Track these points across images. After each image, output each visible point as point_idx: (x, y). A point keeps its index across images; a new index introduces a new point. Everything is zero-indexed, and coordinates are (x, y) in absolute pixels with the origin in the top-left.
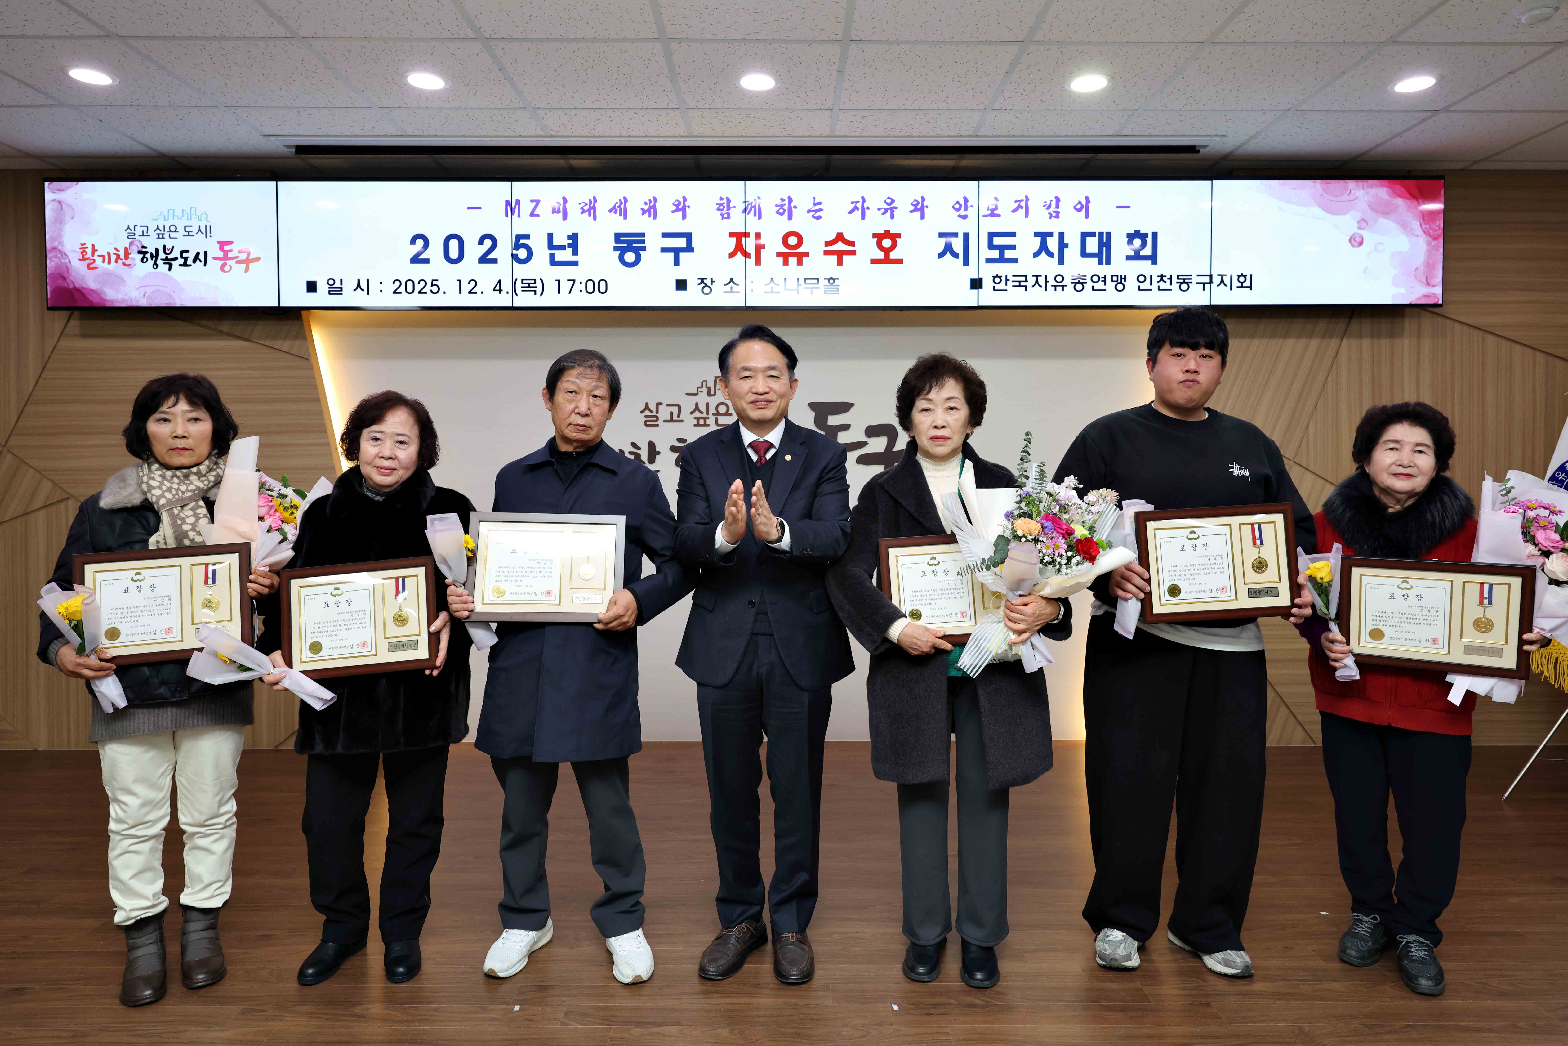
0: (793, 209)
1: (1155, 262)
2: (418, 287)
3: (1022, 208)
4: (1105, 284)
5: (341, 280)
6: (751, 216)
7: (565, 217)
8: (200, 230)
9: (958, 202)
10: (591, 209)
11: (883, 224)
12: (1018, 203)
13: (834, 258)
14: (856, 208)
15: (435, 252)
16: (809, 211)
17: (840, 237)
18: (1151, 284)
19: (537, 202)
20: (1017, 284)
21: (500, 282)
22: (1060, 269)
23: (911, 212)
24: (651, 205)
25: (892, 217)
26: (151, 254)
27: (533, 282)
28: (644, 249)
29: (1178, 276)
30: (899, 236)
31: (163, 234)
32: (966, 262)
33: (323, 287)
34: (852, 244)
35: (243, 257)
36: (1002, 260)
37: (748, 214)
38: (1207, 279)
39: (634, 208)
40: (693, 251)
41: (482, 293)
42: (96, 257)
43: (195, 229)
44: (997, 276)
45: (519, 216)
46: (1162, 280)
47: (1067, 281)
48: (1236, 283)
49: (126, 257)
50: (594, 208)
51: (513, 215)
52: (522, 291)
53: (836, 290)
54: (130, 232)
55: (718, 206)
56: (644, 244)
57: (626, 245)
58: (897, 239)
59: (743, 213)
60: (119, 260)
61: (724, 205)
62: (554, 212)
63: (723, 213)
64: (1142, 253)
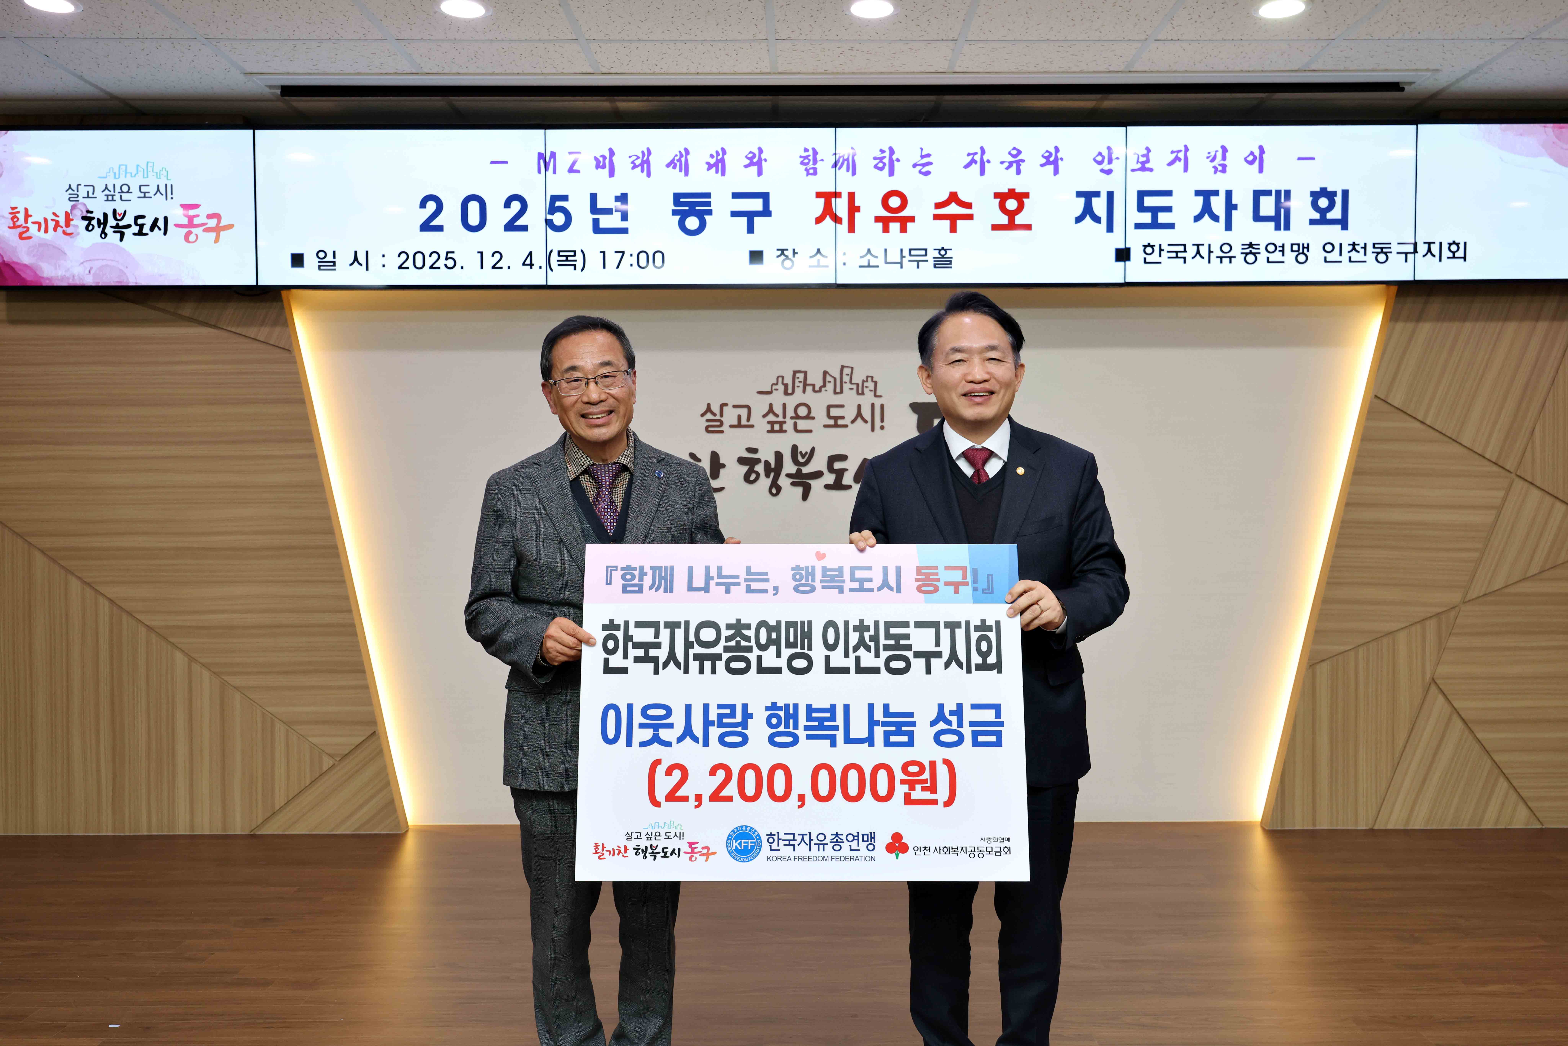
0: (896, 163)
1: (1345, 227)
2: (429, 261)
3: (1180, 160)
4: (1283, 255)
5: (334, 252)
6: (842, 172)
7: (612, 174)
8: (158, 190)
9: (1100, 154)
10: (644, 163)
11: (1007, 181)
12: (1175, 154)
13: (947, 223)
14: (973, 161)
15: (450, 217)
16: (915, 166)
17: (954, 197)
18: (1341, 254)
19: (578, 154)
20: (1174, 255)
21: (530, 254)
22: (1228, 237)
23: (1042, 165)
24: (719, 157)
25: (1018, 172)
26: (99, 220)
27: (572, 254)
28: (710, 212)
29: (1374, 244)
30: (1027, 195)
31: (113, 196)
32: (1110, 228)
33: (311, 261)
34: (969, 206)
35: (213, 223)
36: (1155, 225)
37: (840, 169)
38: (1410, 248)
39: (698, 162)
40: (771, 216)
41: (509, 268)
42: (29, 225)
43: (152, 190)
44: (1149, 245)
45: (555, 172)
46: (1354, 249)
47: (1237, 251)
48: (1446, 253)
49: (68, 224)
50: (648, 162)
51: (547, 172)
52: (559, 265)
53: (949, 263)
54: (72, 192)
55: (802, 159)
56: (710, 206)
57: (687, 208)
58: (1025, 200)
59: (832, 167)
60: (59, 228)
61: (809, 158)
62: (598, 167)
63: (808, 168)
64: (1330, 216)
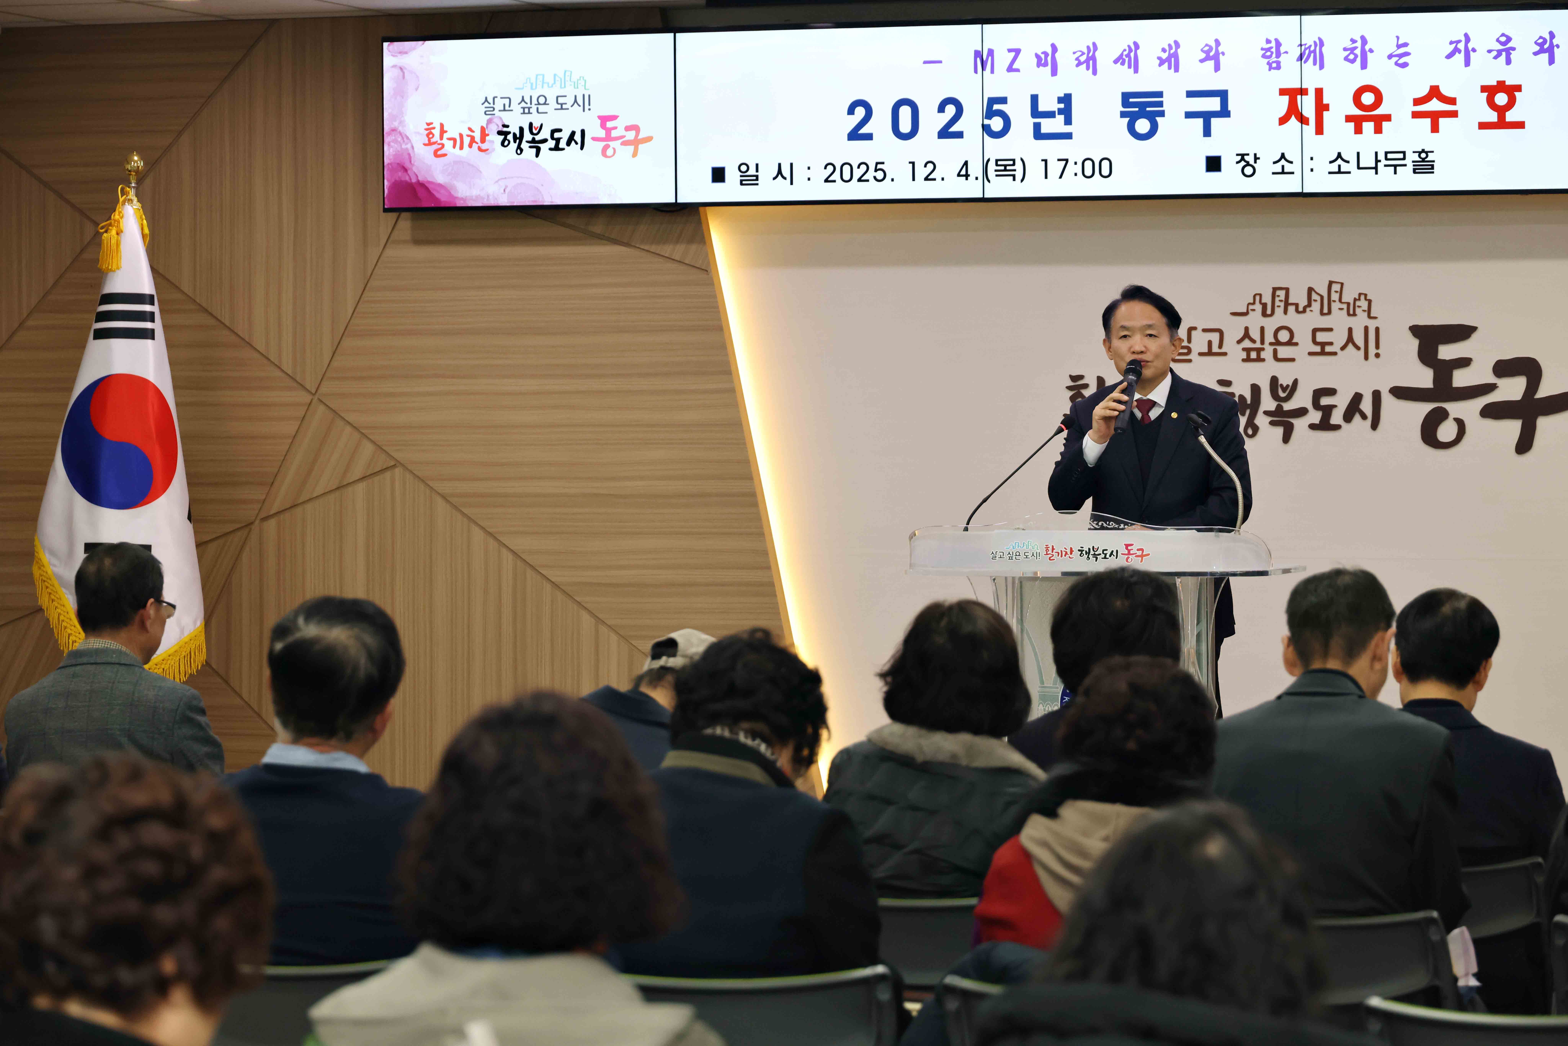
0: (1368, 53)
2: (857, 173)
5: (757, 165)
6: (1309, 66)
7: (1054, 72)
8: (576, 101)
10: (1089, 60)
11: (1496, 72)
13: (1428, 121)
14: (1456, 50)
15: (880, 124)
16: (1390, 57)
17: (1435, 92)
19: (1017, 52)
21: (966, 163)
23: (1536, 54)
24: (1172, 52)
25: (1508, 62)
26: (515, 135)
27: (1011, 162)
28: (1162, 114)
30: (1518, 88)
31: (529, 108)
33: (733, 176)
34: (1452, 101)
35: (631, 135)
37: (1305, 62)
39: (1148, 57)
40: (1229, 116)
41: (943, 179)
42: (445, 141)
43: (570, 100)
45: (992, 72)
49: (483, 140)
50: (1094, 59)
51: (984, 72)
52: (997, 176)
53: (1430, 167)
54: (488, 105)
55: (1264, 52)
56: (1162, 107)
57: (1137, 109)
58: (1516, 93)
59: (1297, 60)
60: (474, 144)
61: (1272, 50)
62: (1039, 64)
63: (1271, 62)
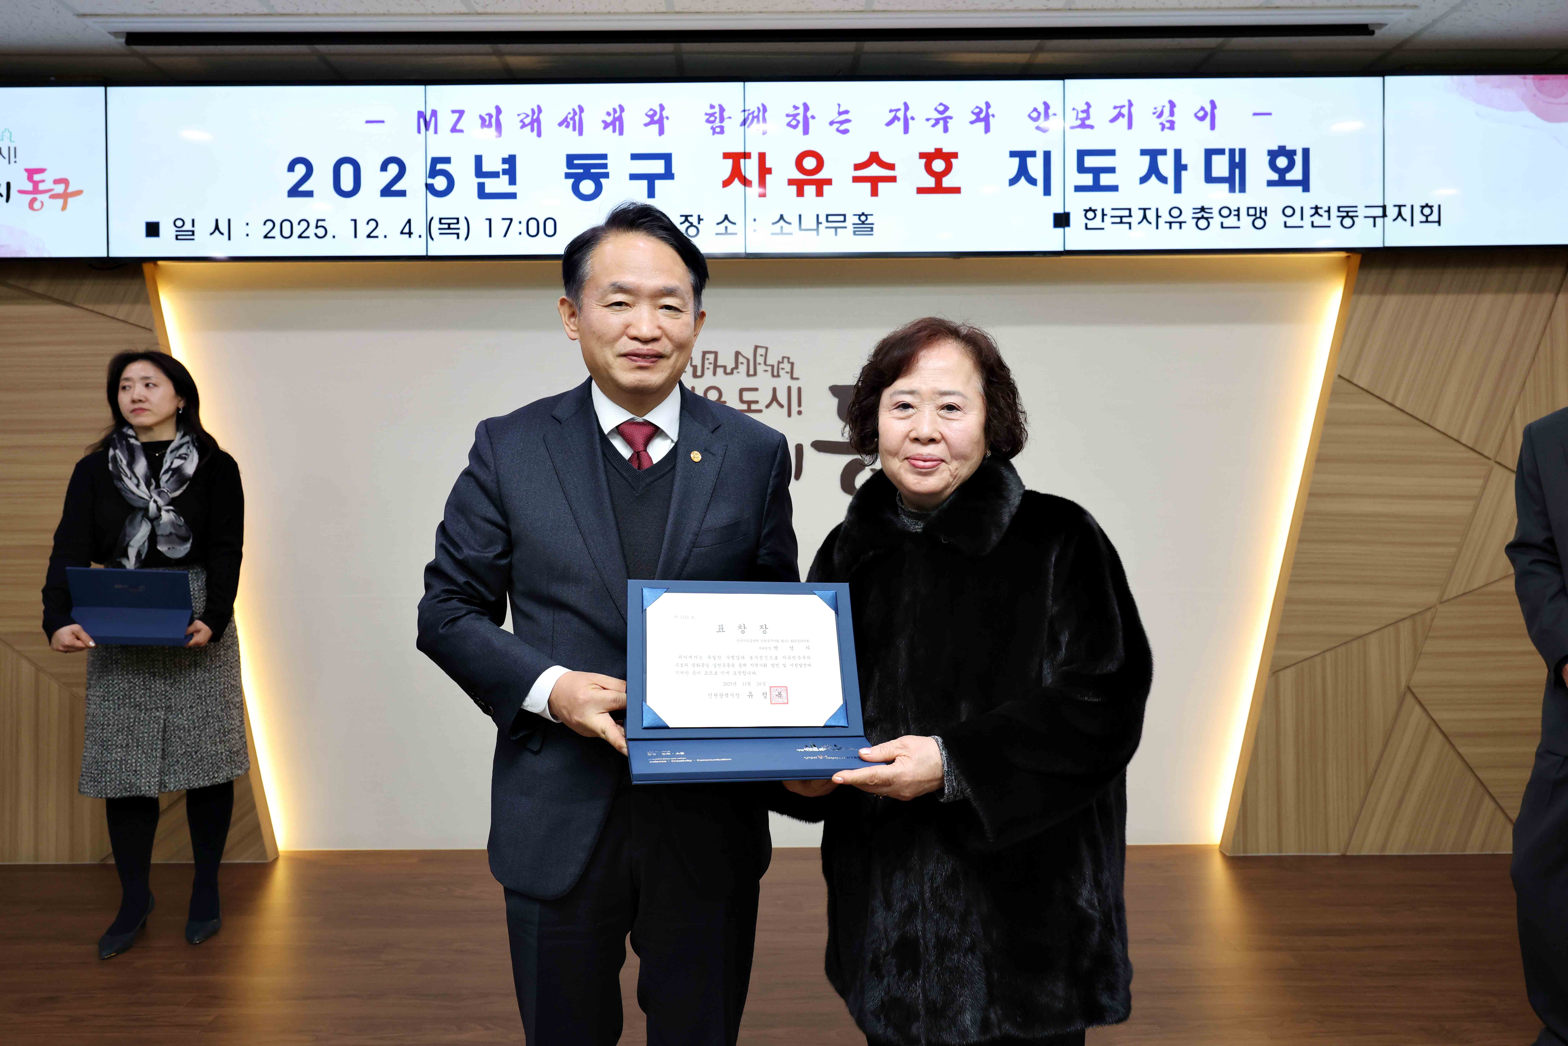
0: (811, 120)
1: (1306, 189)
2: (298, 230)
3: (1123, 116)
4: (1239, 220)
5: (193, 220)
6: (752, 130)
7: (498, 134)
9: (1035, 110)
10: (534, 122)
11: (933, 139)
12: (1118, 110)
13: (867, 186)
14: (896, 118)
15: (321, 182)
16: (832, 123)
17: (874, 158)
18: (1302, 219)
19: (461, 113)
20: (1118, 220)
21: (409, 221)
22: (1177, 200)
23: (972, 123)
24: (617, 115)
25: (946, 130)
27: (455, 221)
28: (606, 175)
29: (1339, 208)
30: (955, 155)
32: (1047, 191)
33: (167, 230)
34: (891, 167)
35: (60, 189)
36: (1096, 187)
37: (749, 127)
38: (1379, 212)
39: (593, 120)
40: (673, 179)
41: (385, 237)
44: (1090, 209)
45: (436, 132)
46: (1317, 213)
47: (1187, 216)
48: (1418, 217)
50: (538, 120)
51: (427, 132)
52: (440, 234)
53: (870, 229)
55: (708, 117)
56: (607, 169)
57: (581, 171)
58: (953, 160)
59: (741, 125)
61: (715, 115)
62: (483, 125)
63: (714, 126)
64: (1289, 176)
